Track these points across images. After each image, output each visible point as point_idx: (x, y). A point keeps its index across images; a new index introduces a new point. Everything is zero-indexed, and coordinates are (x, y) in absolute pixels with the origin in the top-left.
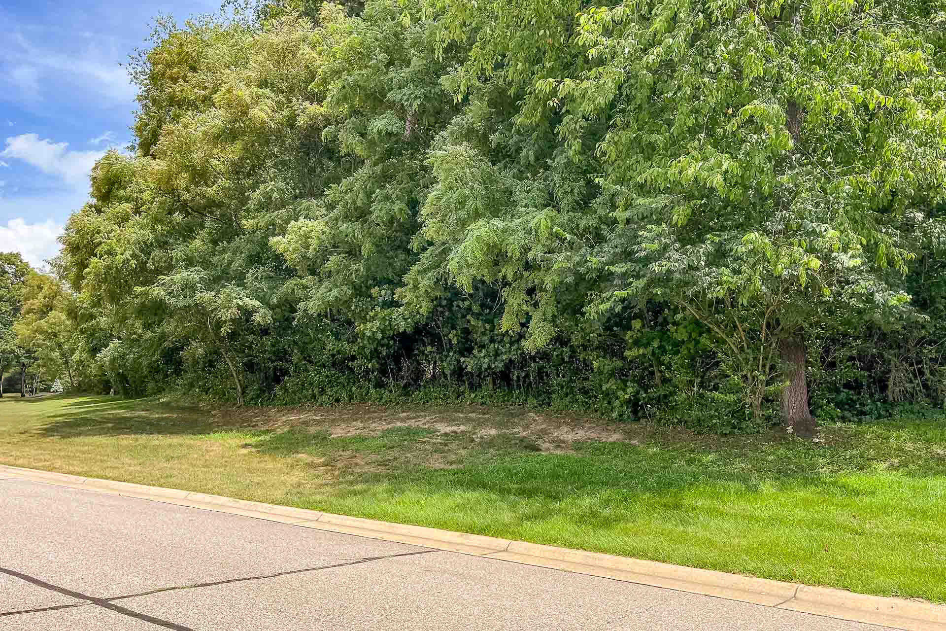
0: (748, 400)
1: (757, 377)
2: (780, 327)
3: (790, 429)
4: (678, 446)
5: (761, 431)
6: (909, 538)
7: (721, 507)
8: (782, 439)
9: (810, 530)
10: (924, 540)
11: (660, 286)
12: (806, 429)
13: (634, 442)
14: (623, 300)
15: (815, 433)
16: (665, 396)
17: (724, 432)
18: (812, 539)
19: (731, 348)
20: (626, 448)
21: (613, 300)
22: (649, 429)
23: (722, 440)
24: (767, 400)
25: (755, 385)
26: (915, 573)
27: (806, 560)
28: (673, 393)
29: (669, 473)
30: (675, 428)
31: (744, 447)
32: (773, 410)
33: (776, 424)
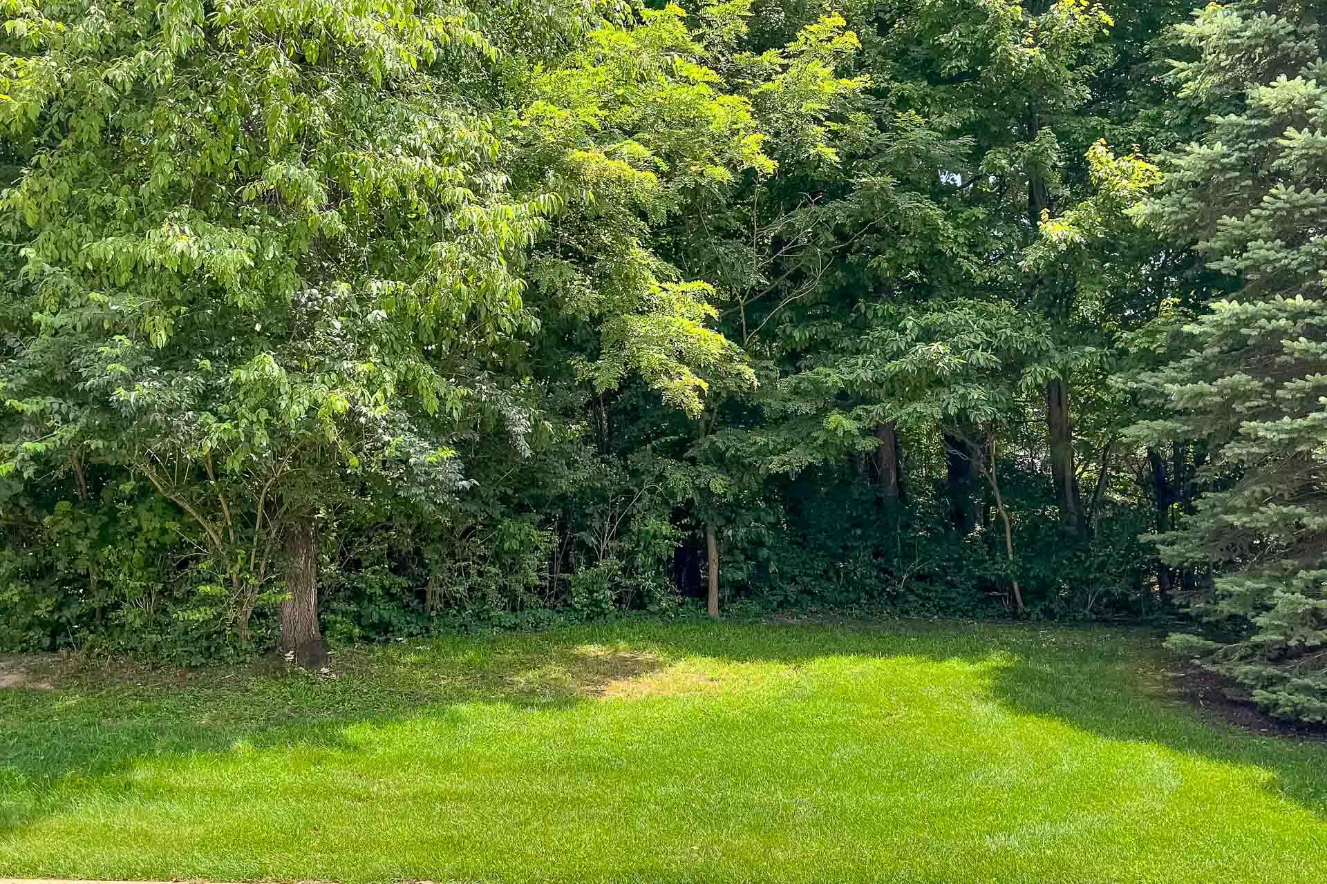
0: (230, 615)
1: (247, 580)
2: (284, 508)
3: (290, 656)
4: (118, 687)
5: (248, 659)
6: (425, 799)
7: (174, 779)
8: (278, 672)
9: (298, 801)
10: (443, 800)
11: (102, 438)
12: (313, 655)
13: (43, 686)
14: (36, 457)
15: (325, 660)
16: (104, 610)
17: (193, 664)
18: (297, 814)
19: (211, 539)
20: (26, 696)
21: (19, 457)
22: (72, 662)
23: (190, 675)
24: (260, 614)
25: (243, 592)
26: (425, 845)
27: (286, 846)
28: (116, 606)
29: (95, 732)
30: (115, 660)
31: (221, 684)
32: (267, 629)
33: (269, 649)
